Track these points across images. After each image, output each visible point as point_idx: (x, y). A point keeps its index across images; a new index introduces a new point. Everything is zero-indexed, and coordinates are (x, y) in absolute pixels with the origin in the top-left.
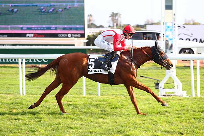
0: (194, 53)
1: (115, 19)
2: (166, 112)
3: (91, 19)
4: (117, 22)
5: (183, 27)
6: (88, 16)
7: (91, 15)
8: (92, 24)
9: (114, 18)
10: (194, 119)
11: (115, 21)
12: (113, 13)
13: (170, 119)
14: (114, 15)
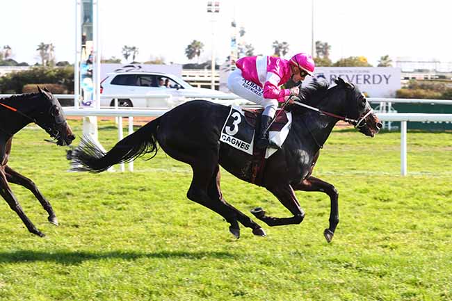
0: (132, 106)
1: (46, 54)
2: (68, 194)
3: (9, 52)
4: (48, 57)
5: (138, 68)
6: (5, 48)
7: (9, 48)
8: (10, 60)
9: (45, 51)
10: (104, 204)
11: (45, 56)
12: (42, 44)
13: (68, 205)
14: (44, 48)
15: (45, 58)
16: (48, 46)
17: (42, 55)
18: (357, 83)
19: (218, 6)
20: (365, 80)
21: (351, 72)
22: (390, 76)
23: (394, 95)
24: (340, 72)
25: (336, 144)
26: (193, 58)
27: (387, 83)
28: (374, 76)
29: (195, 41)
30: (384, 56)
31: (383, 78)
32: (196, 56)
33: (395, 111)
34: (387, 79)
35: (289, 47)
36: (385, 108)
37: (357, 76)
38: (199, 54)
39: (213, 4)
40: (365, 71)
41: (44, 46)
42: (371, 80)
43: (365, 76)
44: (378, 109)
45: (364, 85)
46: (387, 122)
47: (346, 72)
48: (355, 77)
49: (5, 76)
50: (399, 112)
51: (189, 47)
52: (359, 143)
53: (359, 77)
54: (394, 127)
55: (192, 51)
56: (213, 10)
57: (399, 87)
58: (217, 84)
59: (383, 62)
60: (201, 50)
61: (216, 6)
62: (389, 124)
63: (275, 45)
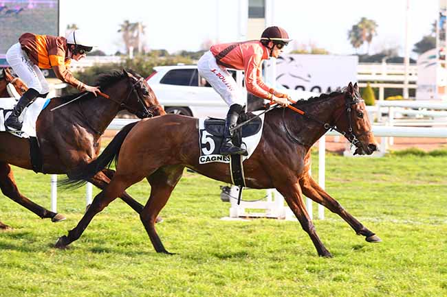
1: (132, 37)
5: (290, 60)
6: (69, 27)
7: (74, 27)
9: (130, 34)
11: (131, 41)
12: (127, 22)
14: (130, 28)
15: (131, 44)
16: (136, 25)
17: (126, 38)
26: (361, 46)
29: (363, 20)
32: (366, 43)
38: (369, 39)
41: (129, 25)
49: (83, 71)
51: (355, 28)
55: (358, 34)
58: (412, 86)
60: (373, 33)
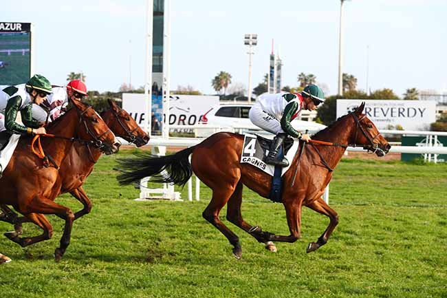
5: (176, 98)
12: (73, 73)
16: (79, 75)
18: (392, 116)
19: (256, 38)
20: (399, 112)
21: (386, 104)
22: (424, 109)
23: (429, 128)
24: (375, 105)
25: (385, 176)
26: (221, 90)
27: (422, 116)
28: (408, 109)
29: (222, 72)
30: (411, 89)
31: (418, 111)
32: (223, 88)
33: (442, 145)
34: (422, 113)
35: (315, 80)
36: (431, 141)
37: (392, 109)
38: (226, 85)
39: (251, 37)
40: (399, 104)
41: (74, 75)
42: (405, 113)
43: (399, 109)
44: (425, 142)
45: (399, 118)
46: (433, 155)
47: (381, 105)
48: (390, 111)
50: (444, 146)
51: (217, 78)
52: (408, 175)
53: (393, 110)
54: (440, 160)
55: (219, 82)
56: (251, 43)
57: (434, 121)
59: (409, 95)
60: (228, 82)
61: (253, 38)
62: (436, 156)
63: (302, 77)
